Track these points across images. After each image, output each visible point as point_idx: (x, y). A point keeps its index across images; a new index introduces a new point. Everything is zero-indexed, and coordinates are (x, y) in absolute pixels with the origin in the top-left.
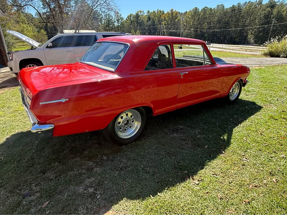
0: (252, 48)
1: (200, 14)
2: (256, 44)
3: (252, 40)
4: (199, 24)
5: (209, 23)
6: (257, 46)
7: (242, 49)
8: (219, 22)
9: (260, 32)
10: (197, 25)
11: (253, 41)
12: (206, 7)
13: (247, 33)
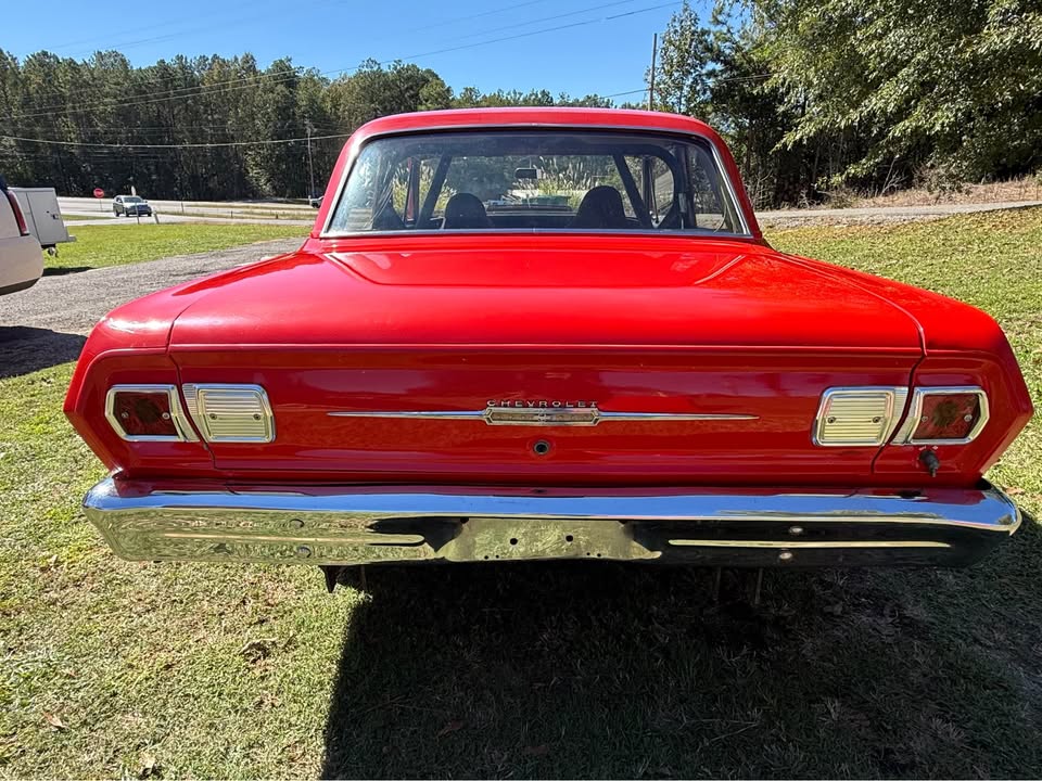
0: (274, 209)
1: (28, 78)
2: (281, 196)
3: (265, 185)
4: (37, 120)
5: (84, 120)
6: (287, 203)
7: (253, 213)
8: (125, 115)
9: (279, 159)
10: (28, 125)
11: (267, 188)
12: (45, 54)
13: (241, 162)
